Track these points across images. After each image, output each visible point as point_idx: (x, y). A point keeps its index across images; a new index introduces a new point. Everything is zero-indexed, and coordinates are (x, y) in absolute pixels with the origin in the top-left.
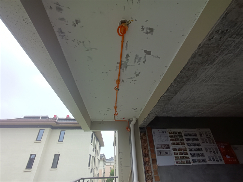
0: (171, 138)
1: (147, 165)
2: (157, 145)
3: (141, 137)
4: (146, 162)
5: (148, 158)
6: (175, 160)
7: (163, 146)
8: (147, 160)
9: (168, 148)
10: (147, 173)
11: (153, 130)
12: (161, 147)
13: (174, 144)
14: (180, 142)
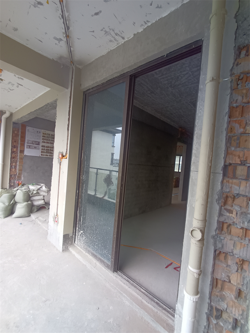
0: (43, 138)
1: (14, 154)
2: (28, 140)
3: (13, 131)
4: (14, 151)
5: (16, 149)
6: (41, 153)
9: (38, 144)
10: (13, 158)
11: (28, 128)
12: (32, 142)
13: (45, 142)
14: (50, 142)
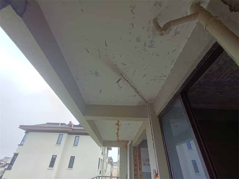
1: (136, 171)
2: (143, 159)
3: (133, 153)
7: (147, 160)
8: (136, 168)
10: (136, 176)
11: (142, 149)
